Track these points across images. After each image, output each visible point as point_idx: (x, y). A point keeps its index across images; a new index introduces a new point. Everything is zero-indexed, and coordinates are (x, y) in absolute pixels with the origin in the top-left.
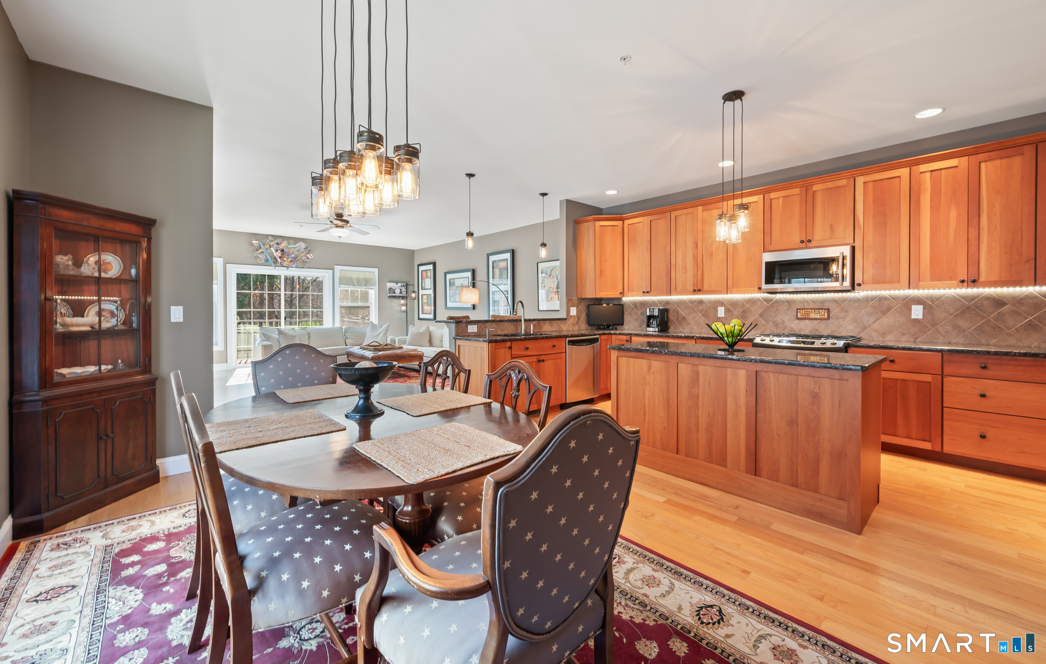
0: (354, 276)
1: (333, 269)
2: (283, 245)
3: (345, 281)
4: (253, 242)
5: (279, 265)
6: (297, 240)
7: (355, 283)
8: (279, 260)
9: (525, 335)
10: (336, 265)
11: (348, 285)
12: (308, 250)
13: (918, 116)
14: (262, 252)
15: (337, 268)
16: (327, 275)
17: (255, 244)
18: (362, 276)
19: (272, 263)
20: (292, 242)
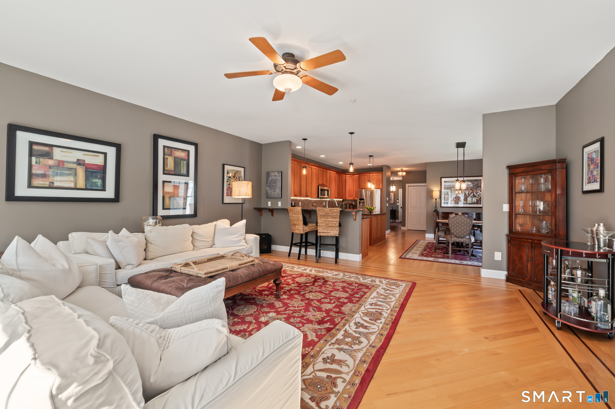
13: (339, 163)
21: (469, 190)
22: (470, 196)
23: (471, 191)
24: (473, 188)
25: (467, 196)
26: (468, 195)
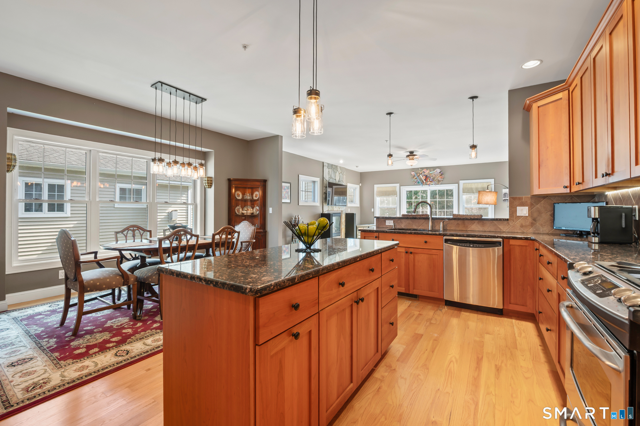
0: (474, 186)
1: (458, 183)
2: (427, 172)
3: (468, 191)
4: (412, 173)
5: (425, 184)
6: (434, 168)
7: (475, 191)
8: (425, 182)
9: (431, 231)
10: (461, 180)
11: (469, 193)
12: (442, 174)
14: (416, 178)
15: (461, 182)
16: (454, 187)
17: (413, 174)
18: (480, 186)
19: (421, 184)
20: (432, 169)
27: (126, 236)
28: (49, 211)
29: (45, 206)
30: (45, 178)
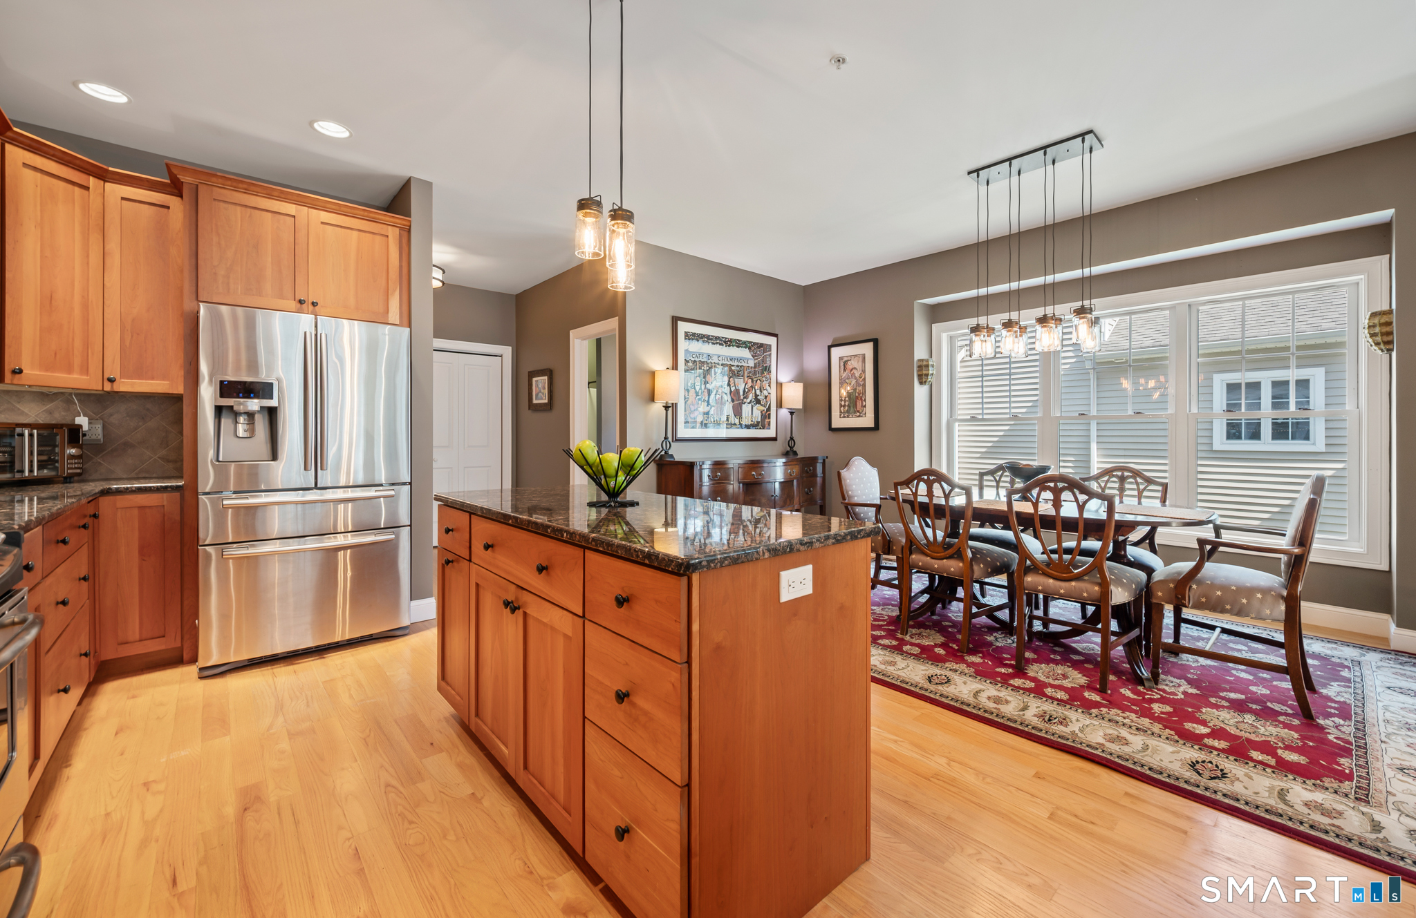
21: (746, 379)
22: (748, 400)
23: (750, 384)
24: (755, 373)
25: (742, 397)
26: (743, 395)
27: (998, 482)
28: (1273, 438)
29: (1266, 430)
30: (1247, 370)
